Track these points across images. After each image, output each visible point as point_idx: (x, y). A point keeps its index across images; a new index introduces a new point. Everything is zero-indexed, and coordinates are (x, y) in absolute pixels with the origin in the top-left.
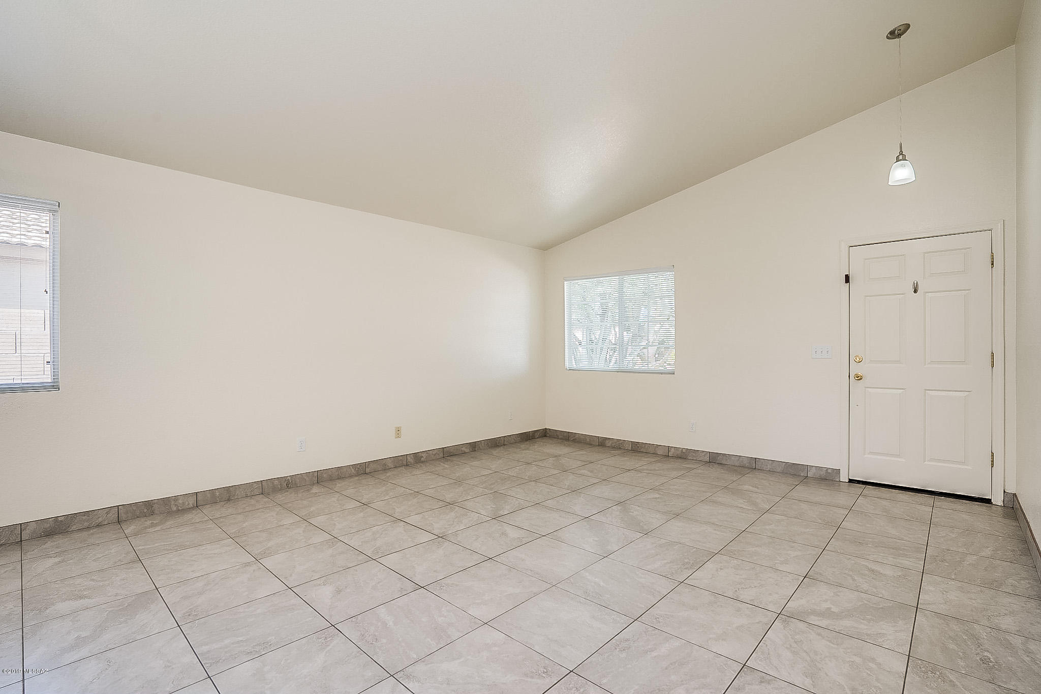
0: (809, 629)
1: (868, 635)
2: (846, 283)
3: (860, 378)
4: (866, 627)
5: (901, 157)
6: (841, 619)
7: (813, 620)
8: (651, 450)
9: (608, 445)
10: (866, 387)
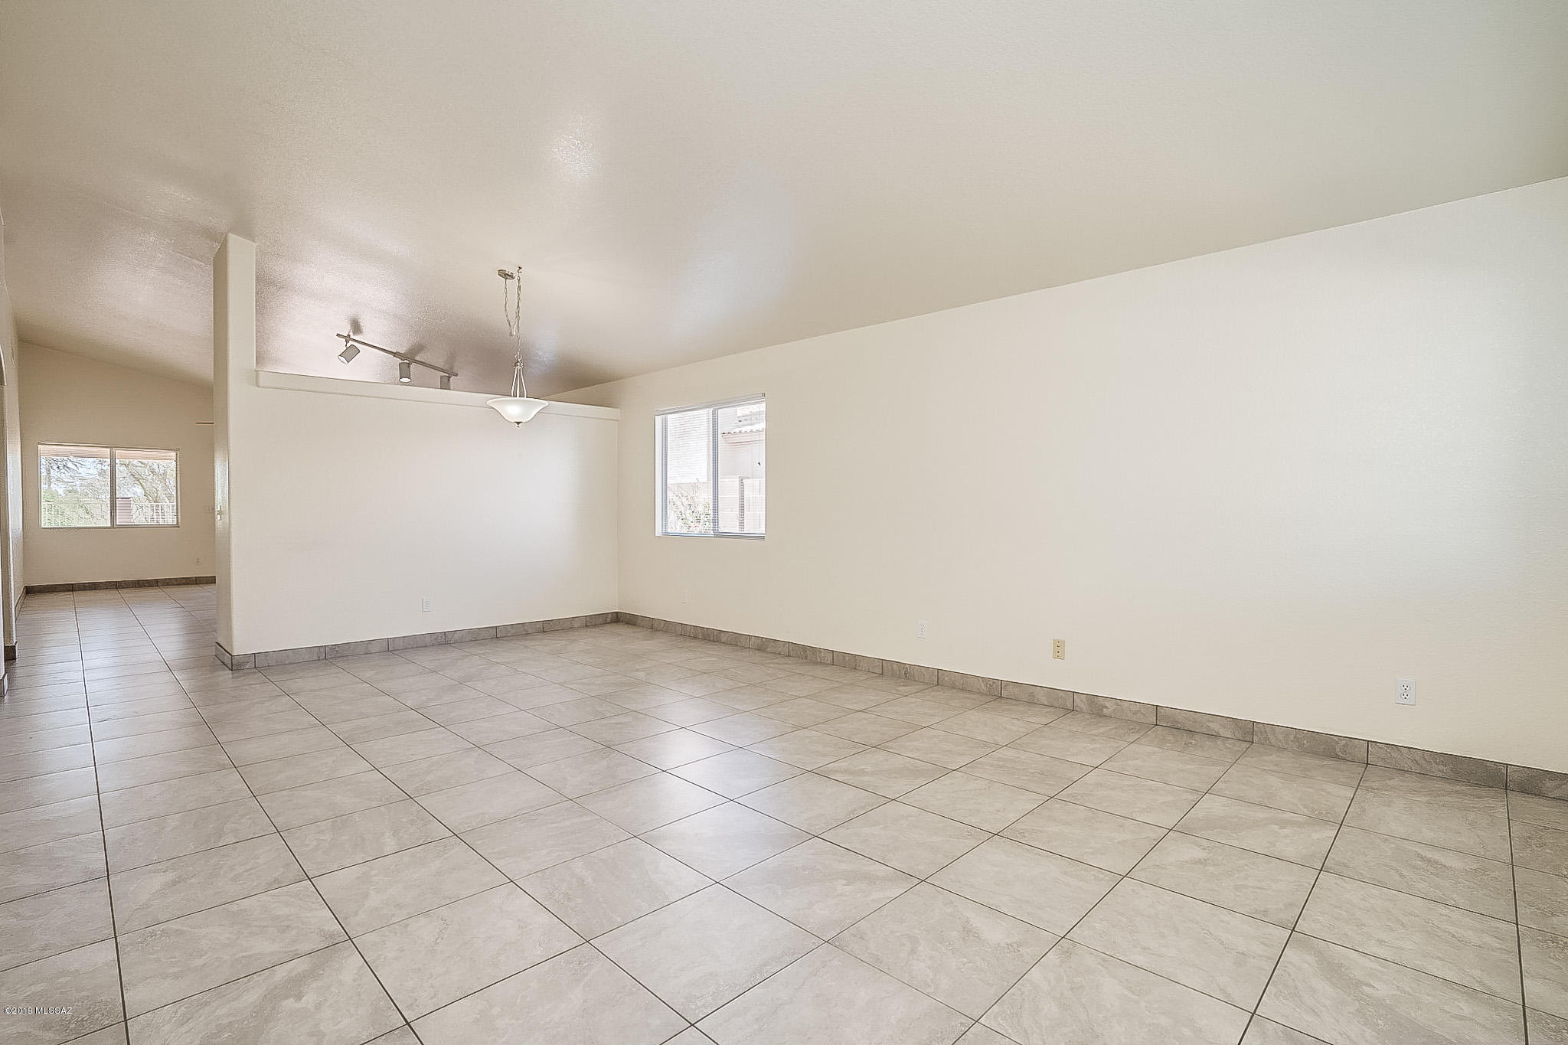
0: (291, 951)
1: (207, 1003)
4: (218, 1013)
6: (266, 996)
7: (301, 965)
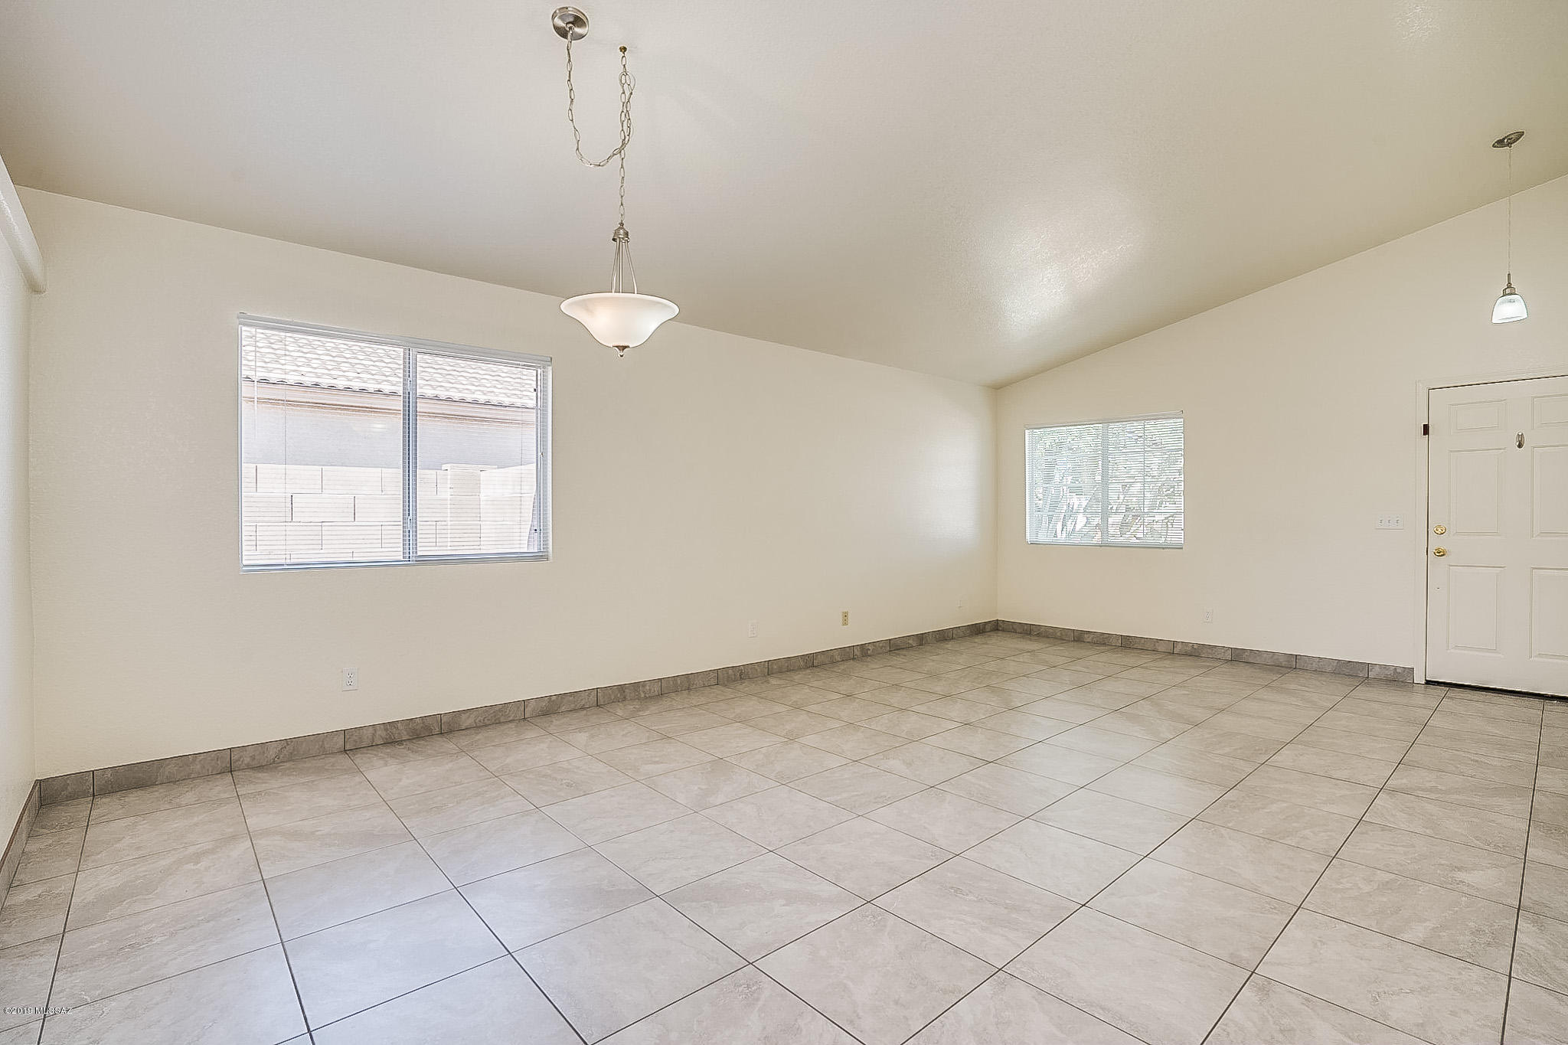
2: (1424, 434)
3: (1442, 553)
5: (1508, 291)
6: (1452, 794)
8: (1149, 646)
9: (1088, 640)
10: (1450, 566)
